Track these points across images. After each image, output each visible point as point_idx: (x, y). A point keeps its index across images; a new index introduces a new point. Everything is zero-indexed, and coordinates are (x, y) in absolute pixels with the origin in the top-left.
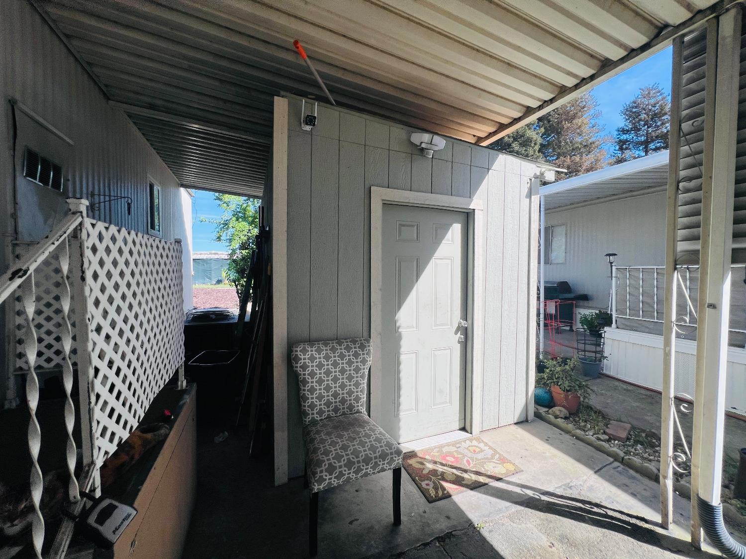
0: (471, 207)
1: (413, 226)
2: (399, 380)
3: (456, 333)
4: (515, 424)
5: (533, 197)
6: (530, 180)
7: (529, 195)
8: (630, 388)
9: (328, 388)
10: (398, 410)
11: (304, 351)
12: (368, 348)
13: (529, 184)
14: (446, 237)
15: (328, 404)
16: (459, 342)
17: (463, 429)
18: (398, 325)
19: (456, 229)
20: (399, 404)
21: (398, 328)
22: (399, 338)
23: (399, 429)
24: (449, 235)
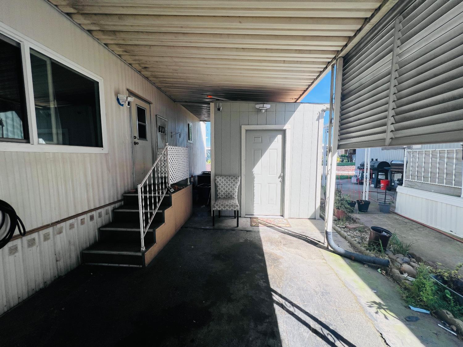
0: (284, 128)
1: (260, 137)
2: (254, 193)
3: (279, 178)
4: (309, 219)
5: (320, 120)
6: (319, 112)
7: (318, 119)
8: (406, 220)
9: (224, 189)
10: (253, 203)
11: (218, 178)
12: (238, 179)
13: (318, 114)
14: (275, 140)
15: (224, 193)
16: (280, 182)
17: (282, 216)
18: (253, 173)
19: (279, 137)
20: (254, 201)
21: (254, 174)
22: (254, 178)
23: (254, 210)
24: (276, 140)
